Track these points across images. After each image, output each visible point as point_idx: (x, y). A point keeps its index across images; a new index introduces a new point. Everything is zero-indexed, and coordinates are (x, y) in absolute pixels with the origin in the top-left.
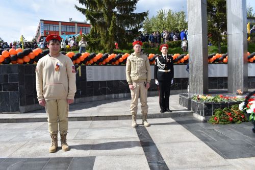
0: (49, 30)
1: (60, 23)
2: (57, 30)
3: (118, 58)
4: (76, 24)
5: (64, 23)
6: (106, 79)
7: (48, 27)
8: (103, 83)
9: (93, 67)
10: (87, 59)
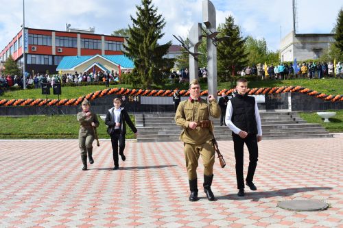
0: (35, 43)
1: (54, 34)
2: (49, 45)
3: (156, 93)
4: (79, 36)
5: (59, 34)
6: (150, 103)
7: (35, 39)
8: (149, 105)
9: (144, 97)
10: (142, 93)
